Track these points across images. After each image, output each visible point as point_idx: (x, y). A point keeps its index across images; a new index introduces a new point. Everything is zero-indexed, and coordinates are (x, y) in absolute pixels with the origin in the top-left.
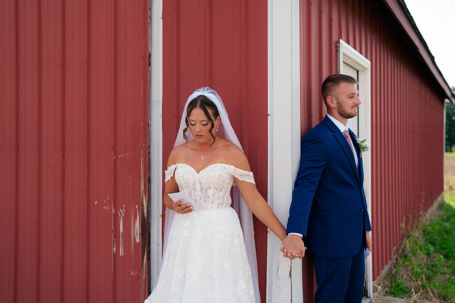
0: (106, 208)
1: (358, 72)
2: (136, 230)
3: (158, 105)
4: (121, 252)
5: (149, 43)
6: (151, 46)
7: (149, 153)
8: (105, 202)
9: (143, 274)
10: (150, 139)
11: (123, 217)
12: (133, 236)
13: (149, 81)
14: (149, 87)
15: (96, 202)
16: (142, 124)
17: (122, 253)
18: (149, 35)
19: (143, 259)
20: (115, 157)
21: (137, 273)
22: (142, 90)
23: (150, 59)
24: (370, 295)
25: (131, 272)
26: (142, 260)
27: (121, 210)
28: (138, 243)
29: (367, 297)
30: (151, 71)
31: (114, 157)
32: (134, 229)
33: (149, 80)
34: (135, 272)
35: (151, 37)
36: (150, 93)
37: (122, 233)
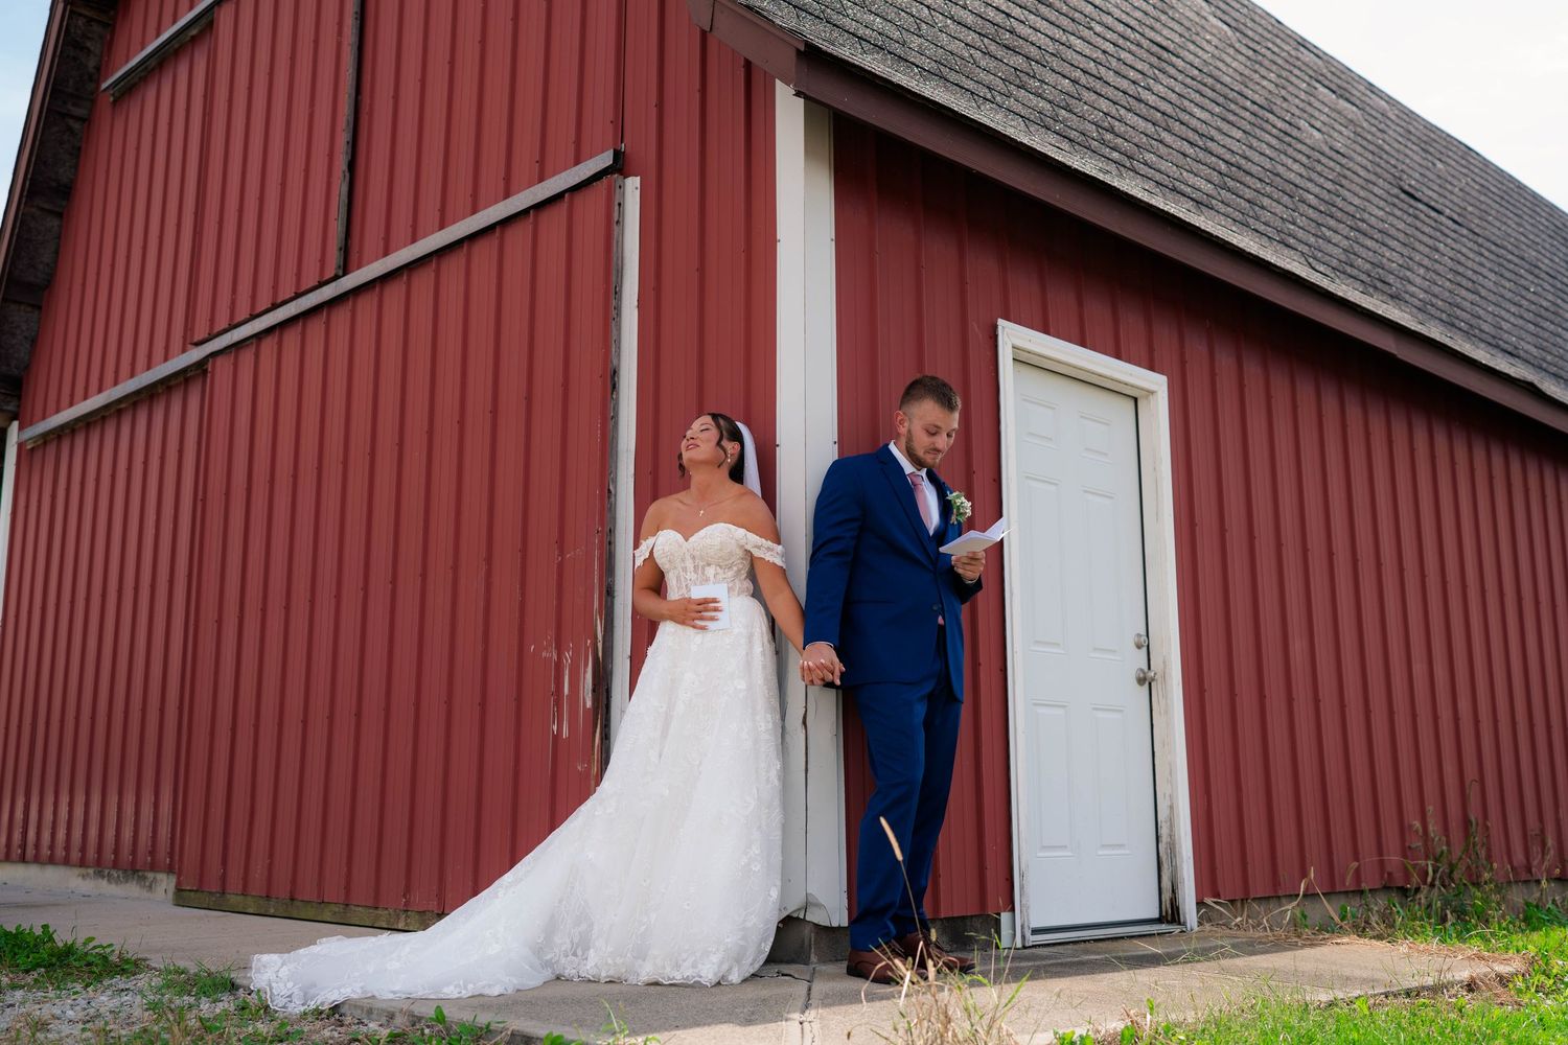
0: (545, 655)
1: (1136, 400)
2: (587, 684)
3: (627, 458)
4: (565, 732)
5: (614, 350)
6: (619, 356)
7: (610, 543)
8: (544, 643)
9: (594, 764)
10: (614, 519)
11: (569, 665)
12: (582, 697)
13: (613, 416)
14: (611, 427)
15: (533, 648)
16: (598, 492)
18: (614, 338)
19: (595, 737)
20: (560, 558)
23: (616, 379)
24: (1185, 917)
25: (578, 765)
26: (592, 739)
27: (567, 653)
28: (589, 708)
29: (1180, 924)
30: (617, 399)
31: (558, 560)
32: (584, 684)
33: (612, 414)
34: (583, 765)
35: (618, 341)
36: (613, 437)
37: (567, 696)
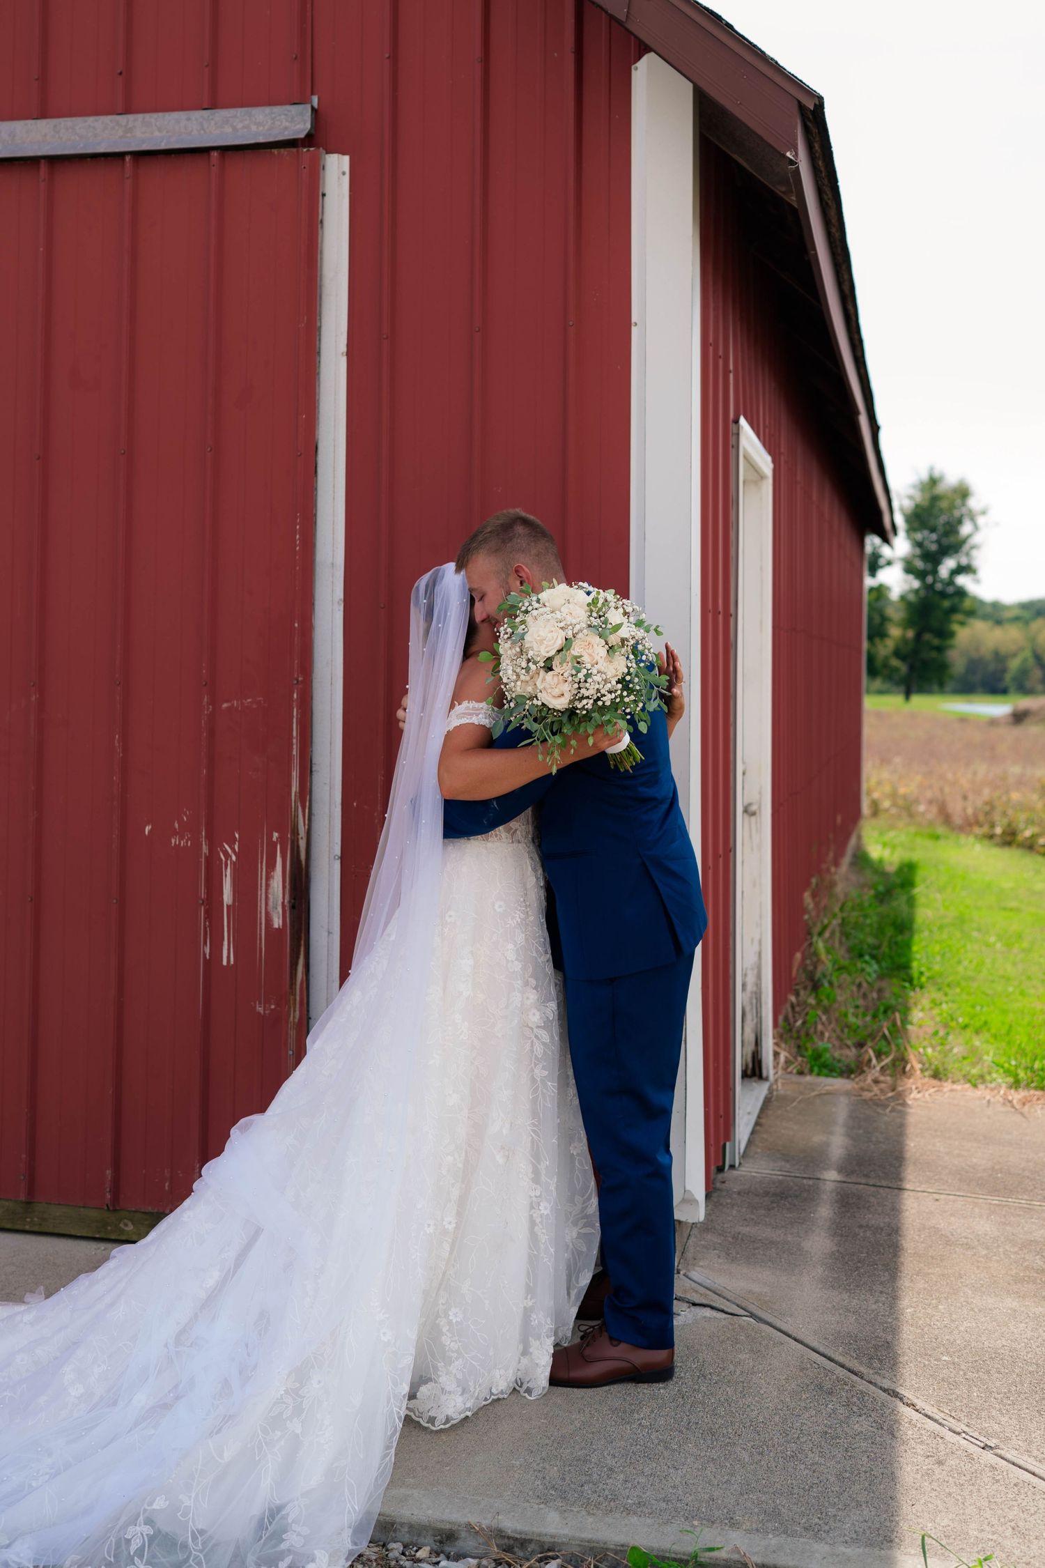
0: (180, 843)
2: (273, 895)
3: (331, 575)
4: (227, 955)
5: (317, 416)
6: (319, 423)
8: (177, 825)
9: (295, 1008)
11: (234, 864)
12: (263, 910)
13: (315, 514)
15: (147, 829)
16: (296, 625)
17: (228, 957)
18: (317, 398)
19: (296, 970)
21: (273, 1007)
22: (298, 536)
23: (317, 459)
25: (257, 1006)
26: (291, 973)
28: (279, 928)
30: (317, 488)
31: (208, 709)
32: (267, 893)
33: (314, 512)
34: (267, 1005)
35: (319, 402)
36: (313, 544)
37: (228, 907)
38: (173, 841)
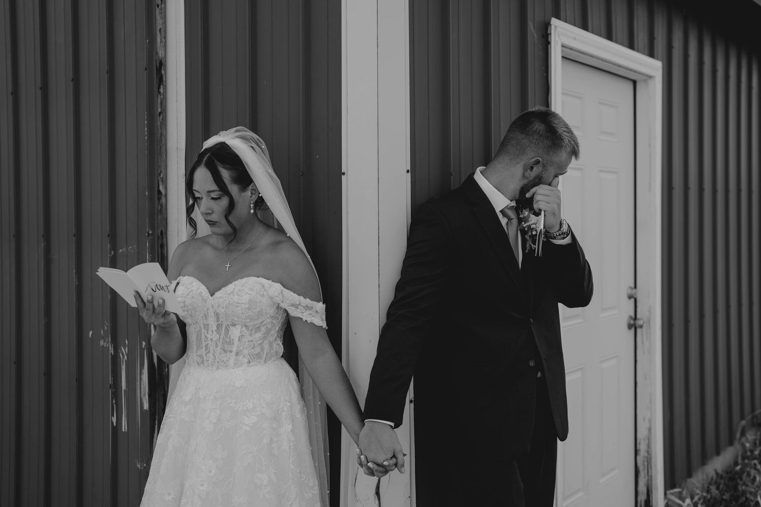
0: (104, 344)
2: (143, 386)
3: (177, 157)
4: (124, 425)
5: (159, 40)
6: (165, 46)
7: (162, 246)
8: (102, 332)
11: (126, 361)
12: (139, 397)
13: (160, 113)
14: (159, 123)
15: (91, 333)
18: (159, 27)
20: (113, 252)
21: (145, 465)
22: (146, 129)
23: (163, 72)
25: (138, 463)
26: (150, 443)
27: (123, 349)
28: (146, 410)
30: (165, 93)
32: (140, 384)
33: (159, 110)
34: (142, 464)
35: (164, 31)
36: (161, 134)
37: (124, 391)
38: (101, 343)
